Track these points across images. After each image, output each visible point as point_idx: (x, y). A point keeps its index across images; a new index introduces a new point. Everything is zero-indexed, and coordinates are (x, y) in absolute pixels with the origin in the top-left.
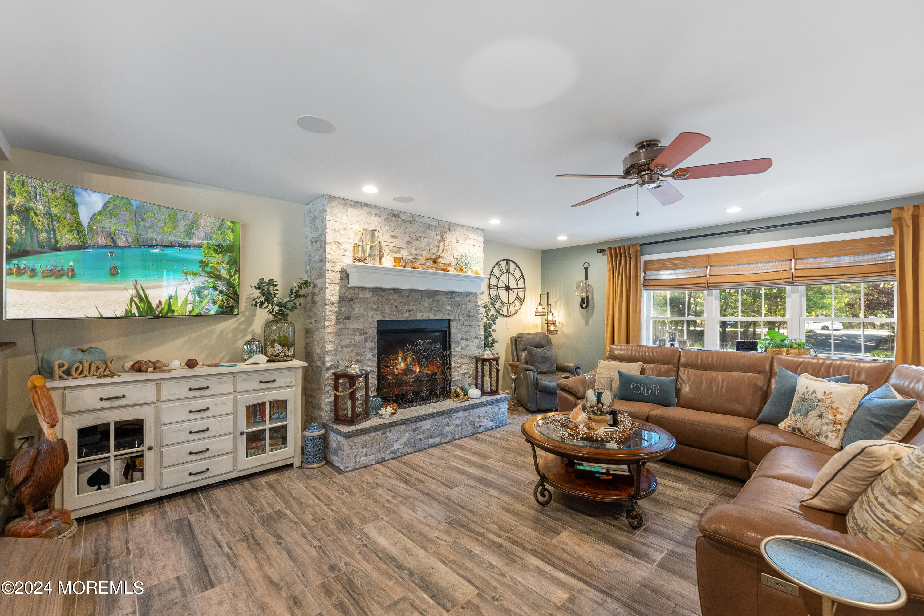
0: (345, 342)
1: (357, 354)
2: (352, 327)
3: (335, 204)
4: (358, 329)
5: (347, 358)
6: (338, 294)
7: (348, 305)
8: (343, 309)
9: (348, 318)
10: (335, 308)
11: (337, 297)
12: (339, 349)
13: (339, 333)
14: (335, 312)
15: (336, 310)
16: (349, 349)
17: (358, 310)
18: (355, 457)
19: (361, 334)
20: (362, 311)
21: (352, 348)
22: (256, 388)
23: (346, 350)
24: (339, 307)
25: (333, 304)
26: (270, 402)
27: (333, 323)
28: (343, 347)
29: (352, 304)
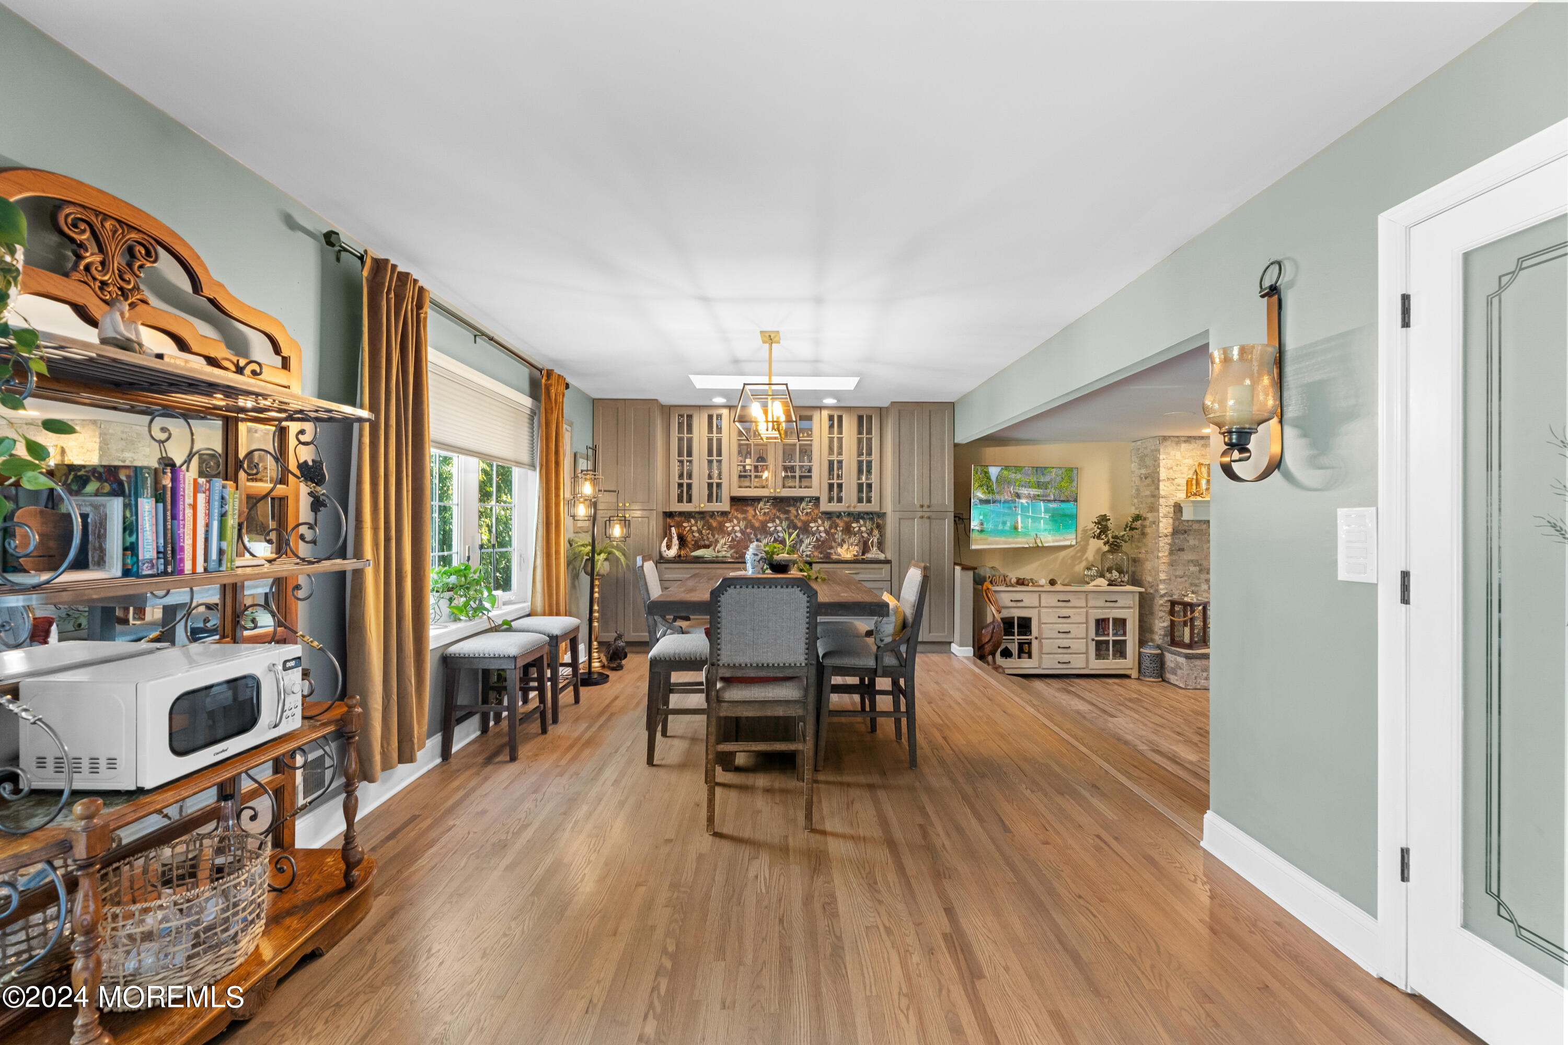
0: (1180, 573)
1: (1192, 584)
2: (1185, 558)
3: (1168, 443)
4: (1192, 561)
5: (1181, 587)
6: (1171, 527)
7: (1182, 537)
8: (1177, 541)
9: (1182, 550)
10: (1168, 540)
11: (1170, 530)
12: (1173, 578)
13: (1172, 564)
14: (1169, 544)
15: (1170, 542)
16: (1183, 580)
17: (1192, 542)
18: (1196, 678)
19: (1195, 566)
20: (1197, 543)
21: (1186, 578)
22: (1103, 605)
23: (1179, 580)
24: (1173, 539)
25: (1166, 536)
26: (1114, 619)
27: (1166, 554)
28: (1176, 577)
29: (1186, 536)
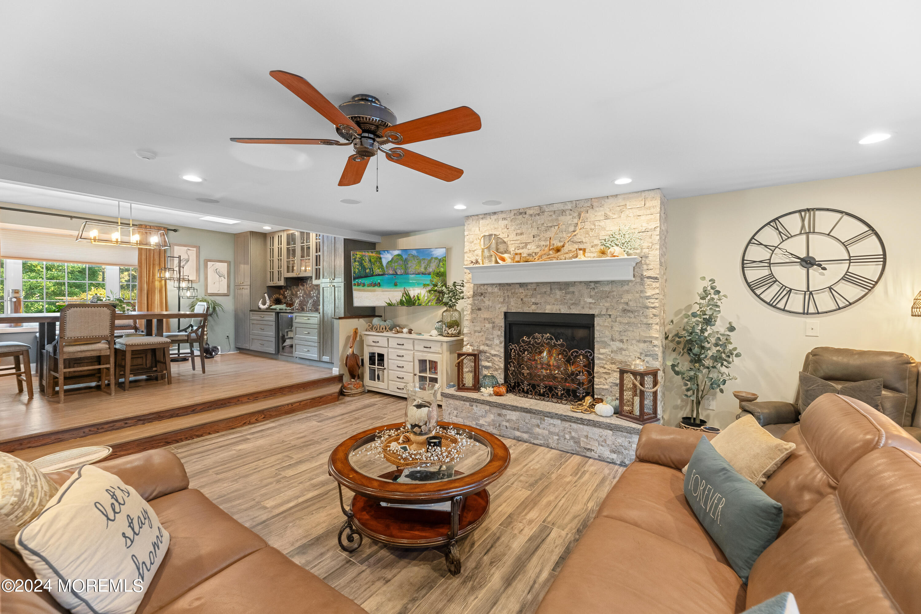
0: (478, 328)
1: (487, 339)
2: (482, 316)
3: (470, 221)
4: (487, 319)
5: (479, 340)
6: (472, 290)
7: (480, 298)
8: (476, 302)
9: (479, 309)
10: (470, 301)
11: (471, 293)
12: (472, 333)
13: (473, 321)
14: (470, 304)
15: (470, 303)
16: (480, 334)
17: (487, 303)
19: (489, 323)
20: (490, 303)
21: (482, 333)
22: (422, 350)
23: (477, 334)
24: (474, 300)
25: (469, 298)
26: (429, 361)
27: (469, 313)
28: (475, 332)
29: (483, 297)
